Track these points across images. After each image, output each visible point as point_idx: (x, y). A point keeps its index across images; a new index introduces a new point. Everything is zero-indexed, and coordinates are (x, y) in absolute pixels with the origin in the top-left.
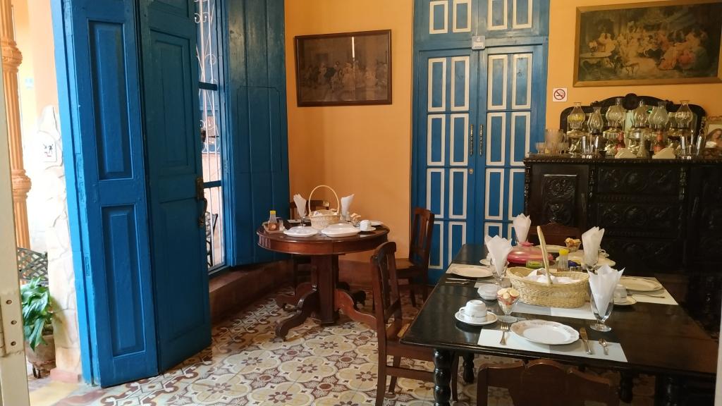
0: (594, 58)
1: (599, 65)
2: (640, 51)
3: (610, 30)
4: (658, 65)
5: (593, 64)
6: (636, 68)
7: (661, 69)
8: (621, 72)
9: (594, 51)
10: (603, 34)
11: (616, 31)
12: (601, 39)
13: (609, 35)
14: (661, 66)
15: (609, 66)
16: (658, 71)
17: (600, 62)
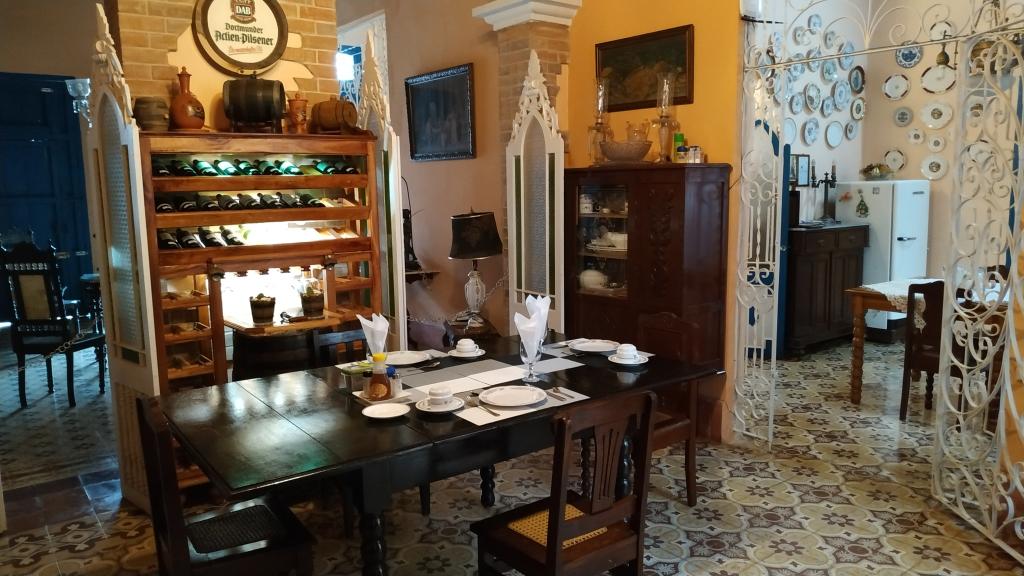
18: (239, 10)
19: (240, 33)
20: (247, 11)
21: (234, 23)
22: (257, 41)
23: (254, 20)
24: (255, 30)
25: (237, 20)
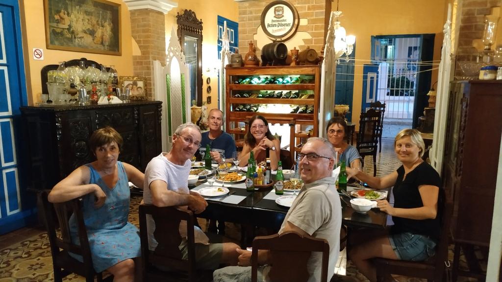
0: (58, 28)
1: (61, 34)
2: (84, 28)
3: (66, 9)
4: (93, 40)
5: (58, 33)
6: (83, 40)
7: (95, 44)
8: (75, 42)
9: (58, 23)
10: (63, 11)
11: (70, 11)
12: (62, 14)
13: (66, 12)
14: (95, 41)
15: (68, 36)
16: (94, 44)
17: (62, 31)
18: (277, 13)
19: (277, 23)
20: (280, 13)
21: (275, 19)
22: (283, 25)
23: (283, 16)
24: (284, 21)
25: (276, 18)
